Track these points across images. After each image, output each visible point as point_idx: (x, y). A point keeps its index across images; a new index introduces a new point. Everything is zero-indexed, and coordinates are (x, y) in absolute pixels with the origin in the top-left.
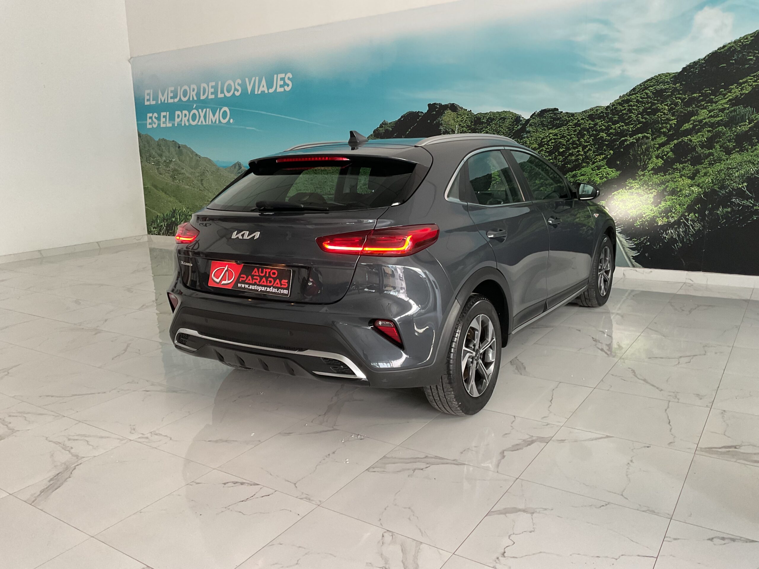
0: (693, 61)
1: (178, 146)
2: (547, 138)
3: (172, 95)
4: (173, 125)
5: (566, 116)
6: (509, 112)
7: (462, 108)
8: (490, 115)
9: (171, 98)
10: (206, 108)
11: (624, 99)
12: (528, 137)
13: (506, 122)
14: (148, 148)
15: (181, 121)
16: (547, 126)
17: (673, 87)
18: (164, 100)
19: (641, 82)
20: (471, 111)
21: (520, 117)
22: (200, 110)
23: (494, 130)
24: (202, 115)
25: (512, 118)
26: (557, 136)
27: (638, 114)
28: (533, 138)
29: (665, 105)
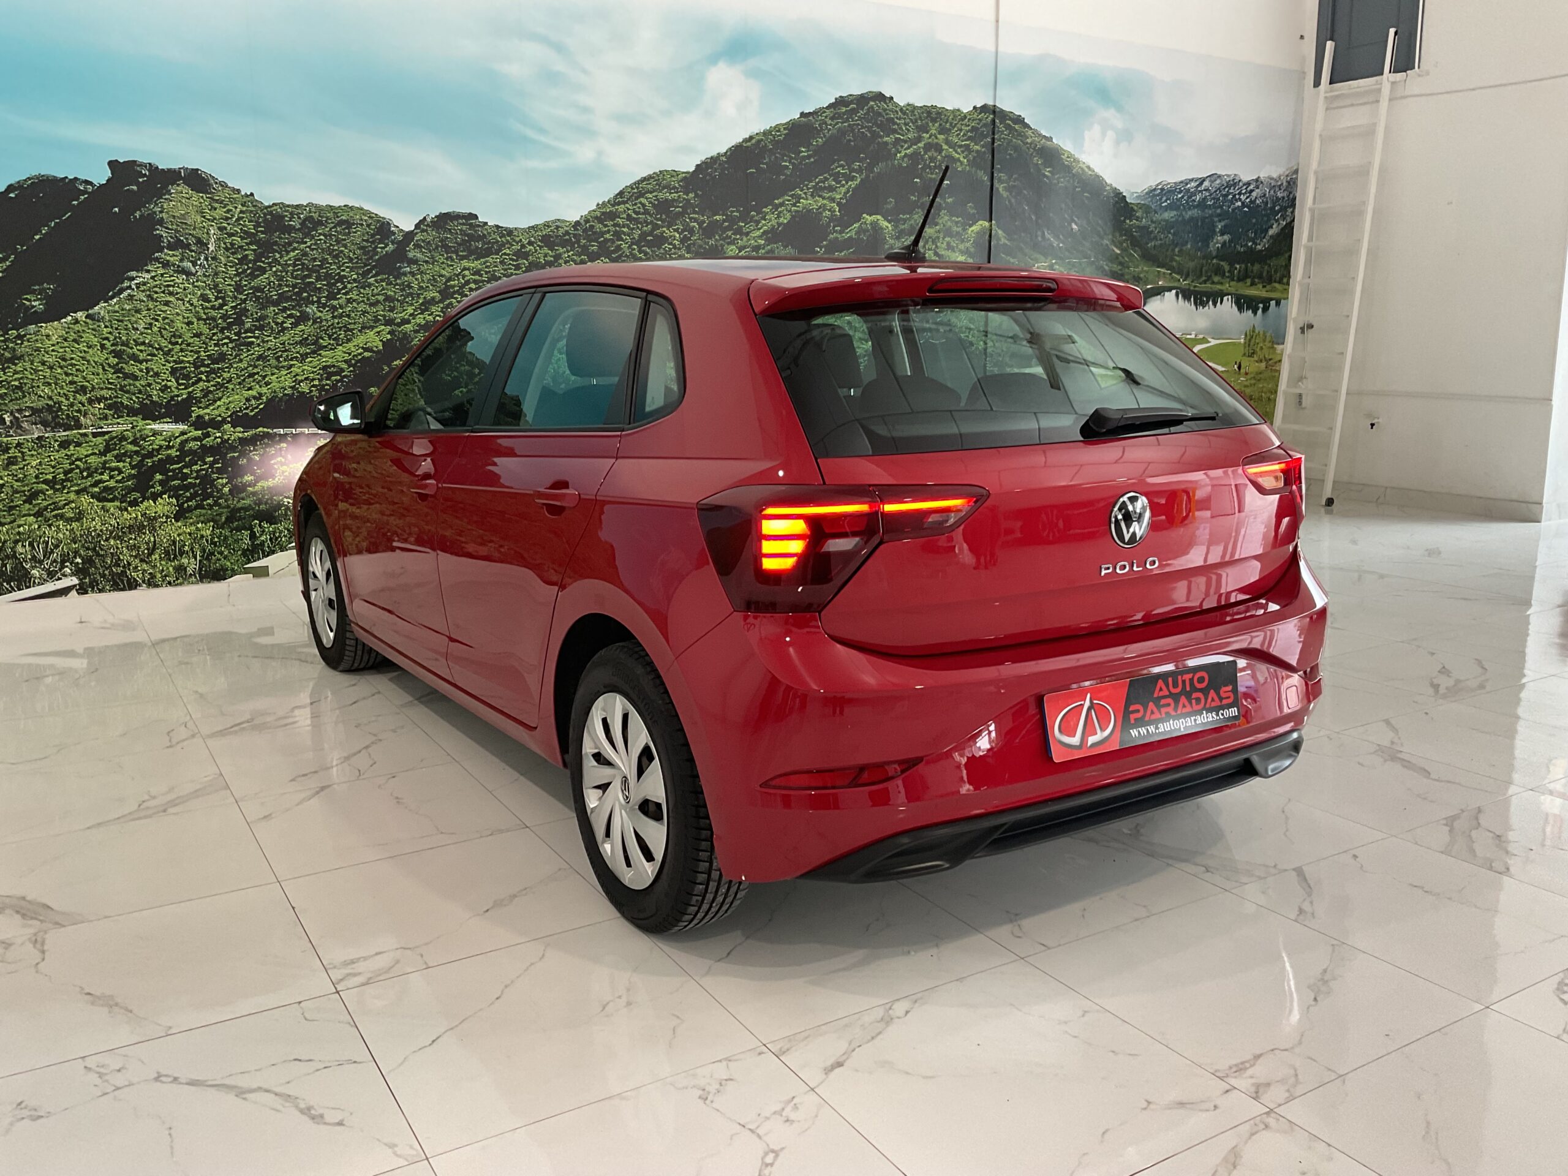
0: (709, 156)
2: (459, 280)
5: (495, 232)
6: (362, 209)
7: (224, 185)
8: (310, 212)
11: (604, 210)
12: (413, 274)
13: (355, 232)
16: (456, 252)
17: (684, 199)
19: (633, 181)
20: (252, 194)
21: (389, 224)
23: (323, 249)
25: (368, 226)
26: (481, 276)
27: (633, 244)
28: (426, 277)
29: (675, 230)
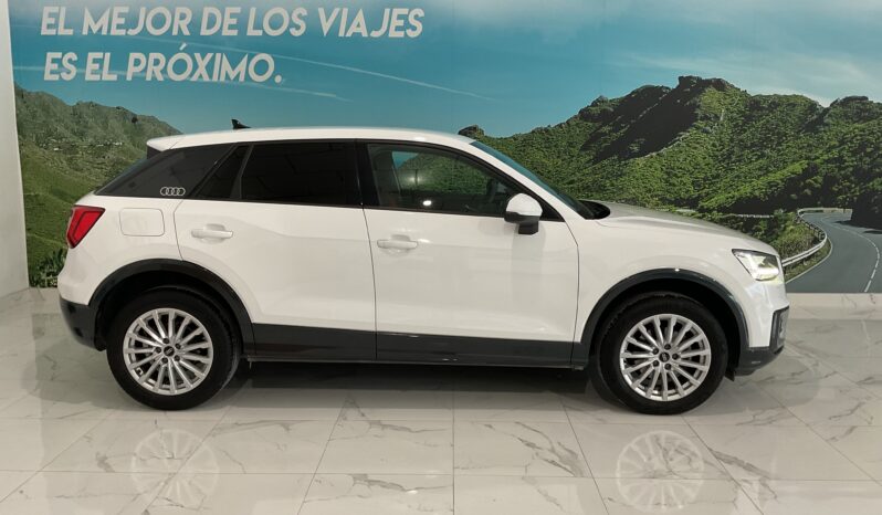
1: (131, 117)
2: (851, 134)
3: (122, 21)
4: (122, 78)
5: (877, 107)
6: (803, 97)
7: (732, 86)
8: (774, 99)
9: (119, 27)
10: (215, 52)
13: (797, 109)
14: (44, 119)
15: (145, 70)
16: (852, 119)
18: (100, 29)
20: (746, 91)
21: (816, 104)
22: (197, 55)
23: (778, 119)
24: (202, 64)
25: (805, 105)
26: (865, 132)
28: (832, 133)
